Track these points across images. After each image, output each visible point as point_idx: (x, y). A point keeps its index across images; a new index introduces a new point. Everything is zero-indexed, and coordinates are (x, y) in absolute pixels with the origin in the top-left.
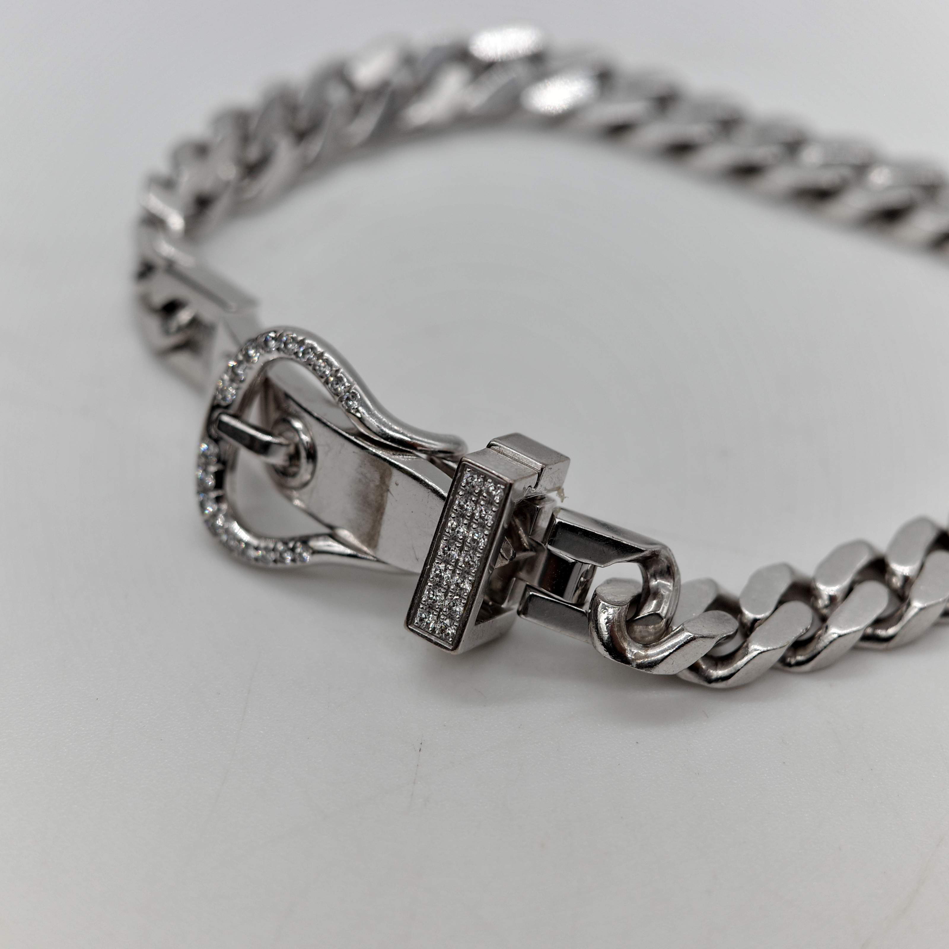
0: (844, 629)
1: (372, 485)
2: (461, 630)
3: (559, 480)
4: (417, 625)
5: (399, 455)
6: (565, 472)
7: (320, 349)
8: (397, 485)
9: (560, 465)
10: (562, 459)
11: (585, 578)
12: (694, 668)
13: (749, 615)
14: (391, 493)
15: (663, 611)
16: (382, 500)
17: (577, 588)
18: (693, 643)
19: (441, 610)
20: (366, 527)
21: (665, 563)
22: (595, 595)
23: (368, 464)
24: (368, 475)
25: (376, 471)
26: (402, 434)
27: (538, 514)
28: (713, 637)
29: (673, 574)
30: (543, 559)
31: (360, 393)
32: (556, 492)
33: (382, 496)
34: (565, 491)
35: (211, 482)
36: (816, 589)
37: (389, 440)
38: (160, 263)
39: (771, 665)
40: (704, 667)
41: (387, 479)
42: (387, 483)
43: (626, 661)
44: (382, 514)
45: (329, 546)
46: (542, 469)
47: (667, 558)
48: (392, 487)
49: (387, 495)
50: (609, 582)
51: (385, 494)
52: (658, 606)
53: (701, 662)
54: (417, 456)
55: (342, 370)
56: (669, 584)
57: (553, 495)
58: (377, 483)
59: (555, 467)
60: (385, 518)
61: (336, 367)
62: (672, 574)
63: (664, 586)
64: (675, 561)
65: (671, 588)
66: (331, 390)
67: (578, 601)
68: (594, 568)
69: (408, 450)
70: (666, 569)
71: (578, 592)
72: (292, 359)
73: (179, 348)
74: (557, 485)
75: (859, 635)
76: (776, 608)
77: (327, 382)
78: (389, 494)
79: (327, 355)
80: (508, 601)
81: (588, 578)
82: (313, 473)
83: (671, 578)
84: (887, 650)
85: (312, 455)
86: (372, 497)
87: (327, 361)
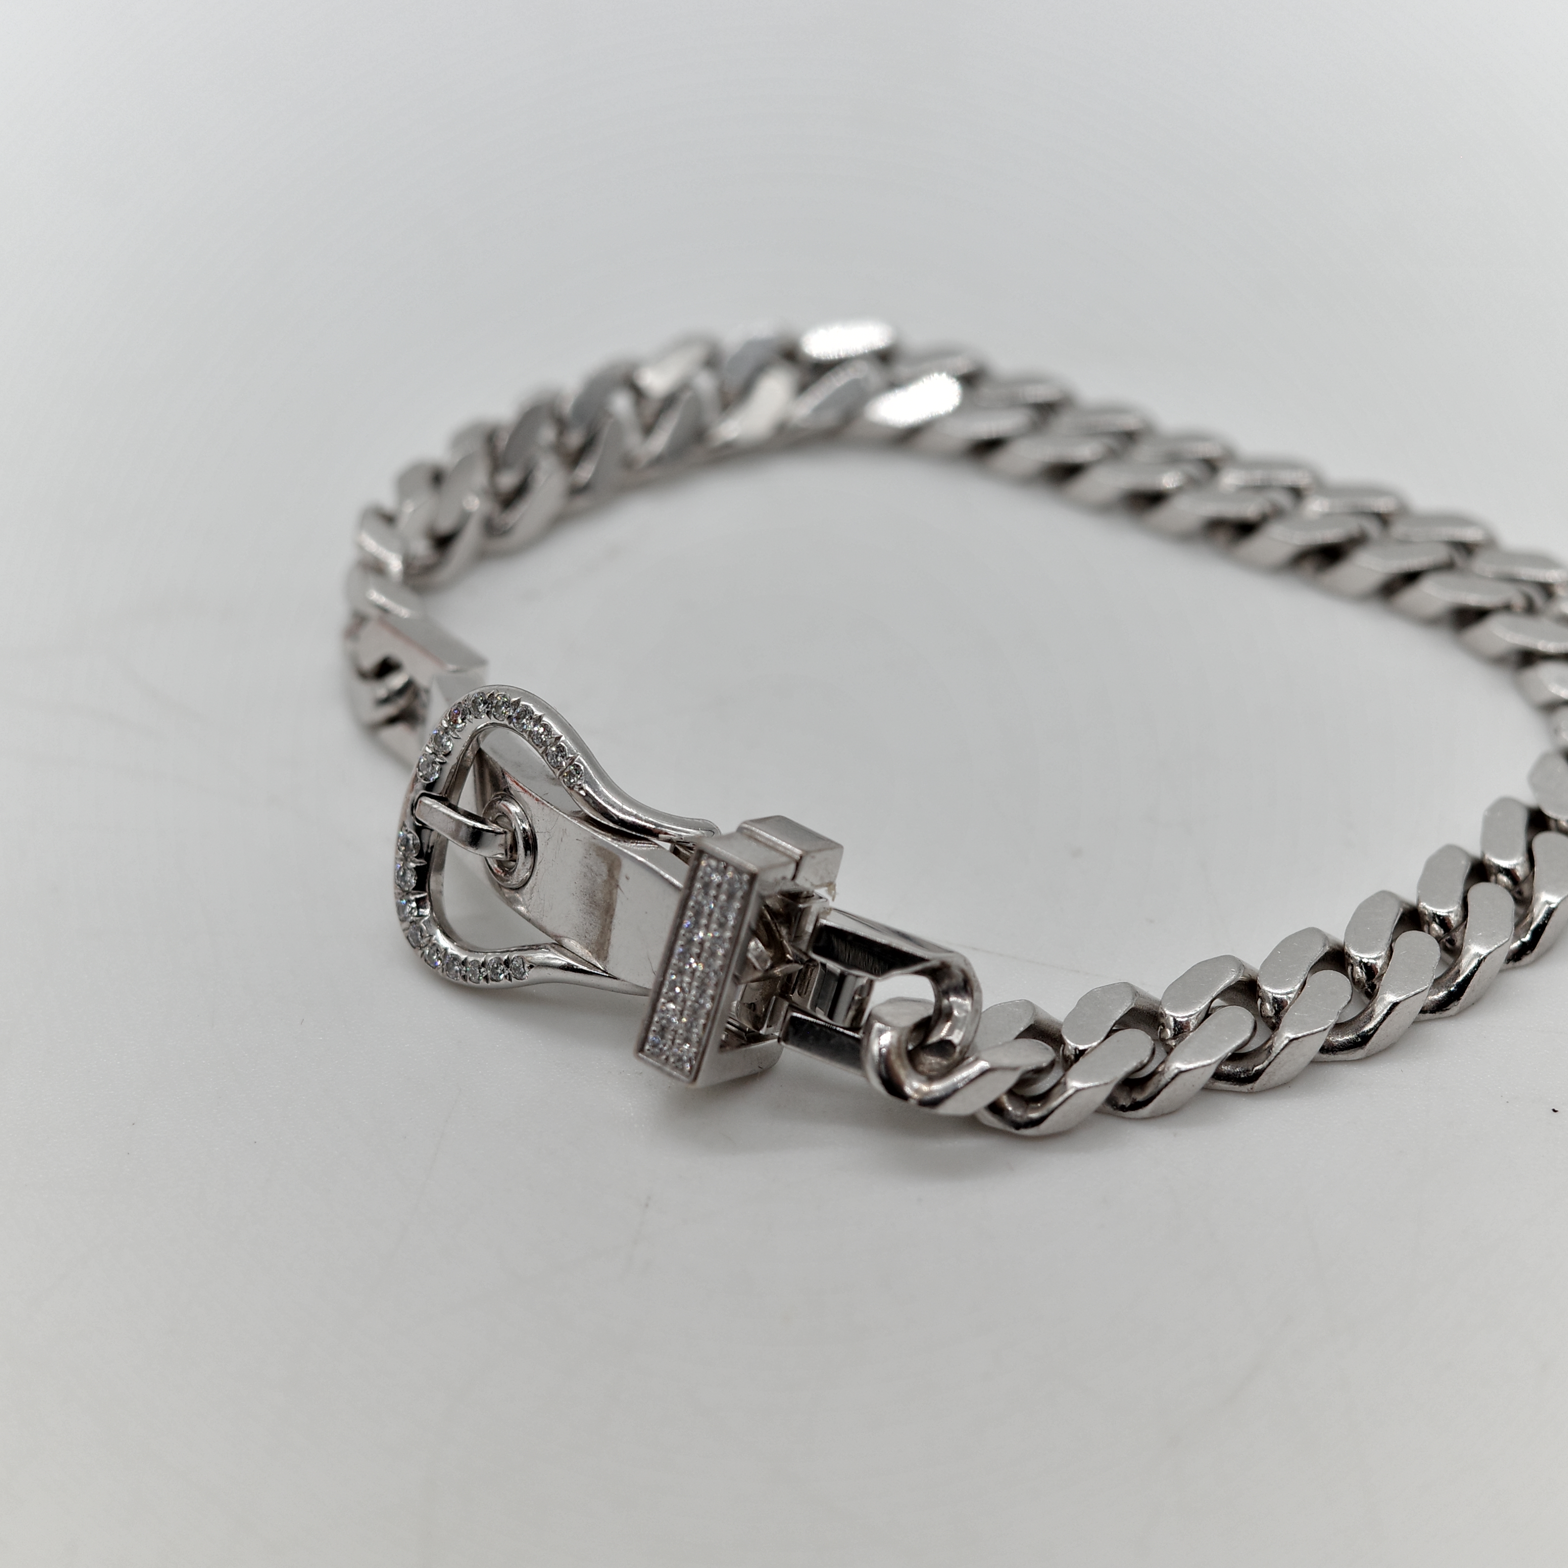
0: (1190, 1063)
1: (599, 880)
2: (700, 1056)
3: (829, 873)
4: (648, 1052)
5: (632, 843)
6: (837, 864)
7: (537, 713)
8: (627, 878)
9: (828, 854)
10: (833, 846)
11: (860, 995)
12: (995, 1108)
13: (1072, 1044)
14: (621, 889)
15: (956, 1038)
16: (611, 898)
17: (849, 1008)
18: (989, 1077)
19: (676, 1032)
20: (594, 935)
21: (960, 978)
22: (870, 1015)
23: (594, 854)
24: (595, 868)
25: (603, 862)
26: (636, 816)
27: (801, 916)
28: (1015, 1069)
29: (972, 991)
30: (816, 976)
31: (584, 764)
32: (826, 888)
33: (611, 893)
34: (837, 887)
35: (412, 881)
36: (1162, 1015)
37: (620, 824)
38: (373, 613)
39: (1094, 1107)
40: (1010, 1108)
41: (615, 873)
42: (616, 877)
43: (904, 1097)
44: (612, 916)
45: (548, 958)
46: (801, 857)
47: (963, 972)
48: (622, 882)
49: (617, 892)
50: (892, 1001)
51: (614, 891)
52: (951, 1031)
53: (1005, 1099)
54: (656, 844)
55: (563, 738)
56: (967, 1002)
57: (822, 892)
58: (605, 877)
59: (819, 856)
60: (615, 921)
61: (557, 734)
62: (970, 992)
63: (960, 1006)
64: (974, 976)
65: (969, 1008)
66: (550, 763)
67: (852, 1024)
68: (871, 983)
69: (642, 836)
70: (962, 984)
71: (851, 1013)
72: (505, 726)
73: (392, 721)
74: (827, 881)
75: (1211, 1071)
76: (1108, 1036)
77: (545, 754)
78: (619, 891)
79: (546, 720)
80: (768, 1027)
81: (864, 995)
82: (533, 868)
83: (969, 996)
84: (1251, 1093)
85: (531, 846)
86: (599, 896)
87: (545, 726)
